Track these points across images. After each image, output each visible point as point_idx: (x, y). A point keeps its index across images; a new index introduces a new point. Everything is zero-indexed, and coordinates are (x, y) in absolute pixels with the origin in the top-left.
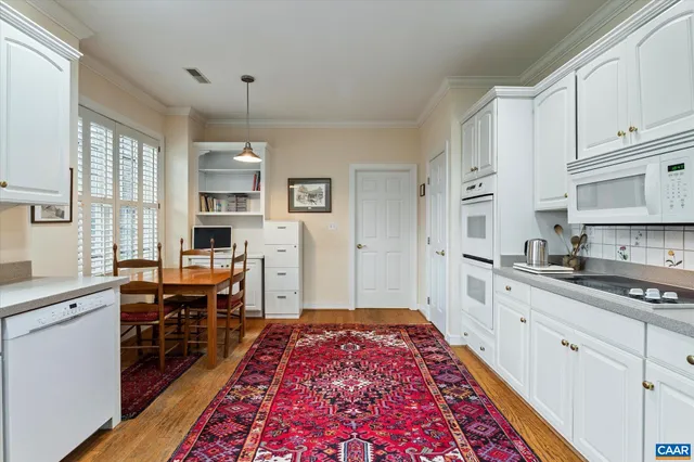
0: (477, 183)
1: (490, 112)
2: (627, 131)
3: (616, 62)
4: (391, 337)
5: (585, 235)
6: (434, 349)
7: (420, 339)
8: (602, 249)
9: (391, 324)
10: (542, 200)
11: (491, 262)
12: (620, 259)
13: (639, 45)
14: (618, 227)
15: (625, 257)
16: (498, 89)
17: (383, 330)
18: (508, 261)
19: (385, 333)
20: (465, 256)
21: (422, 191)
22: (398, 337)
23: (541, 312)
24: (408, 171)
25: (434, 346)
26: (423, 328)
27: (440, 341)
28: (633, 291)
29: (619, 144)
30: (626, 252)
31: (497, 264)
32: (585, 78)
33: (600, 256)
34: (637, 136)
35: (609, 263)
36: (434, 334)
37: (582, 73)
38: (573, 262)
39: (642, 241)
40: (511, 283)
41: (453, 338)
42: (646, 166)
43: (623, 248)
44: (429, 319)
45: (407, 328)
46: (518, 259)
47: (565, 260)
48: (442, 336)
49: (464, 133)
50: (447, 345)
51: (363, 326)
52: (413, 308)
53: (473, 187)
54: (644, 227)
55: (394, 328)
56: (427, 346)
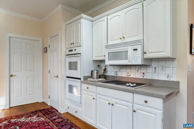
0: (74, 49)
1: (80, 23)
2: (122, 38)
3: (119, 17)
4: (34, 117)
5: (106, 68)
6: (56, 117)
7: (48, 114)
8: (111, 72)
9: (32, 111)
10: (95, 57)
11: (80, 79)
12: (115, 75)
13: (126, 13)
14: (115, 66)
15: (117, 75)
16: (83, 15)
17: (29, 115)
18: (86, 78)
19: (31, 116)
20: (67, 77)
21: (45, 50)
22: (38, 116)
23: (99, 94)
24: (38, 41)
25: (56, 116)
26: (48, 109)
27: (57, 113)
28: (127, 85)
29: (119, 41)
30: (117, 73)
31: (82, 80)
32: (110, 19)
33: (110, 75)
34: (125, 40)
35: (113, 77)
36: (54, 110)
37: (109, 17)
38: (103, 77)
39: (121, 70)
40: (88, 86)
41: (62, 110)
42: (128, 48)
43: (116, 72)
44: (49, 105)
45: (41, 111)
46: (89, 77)
47: (101, 76)
48: (57, 111)
49: (67, 29)
50: (60, 114)
51: (17, 116)
52: (40, 101)
53: (72, 50)
54: (121, 66)
55: (35, 113)
56: (53, 117)
